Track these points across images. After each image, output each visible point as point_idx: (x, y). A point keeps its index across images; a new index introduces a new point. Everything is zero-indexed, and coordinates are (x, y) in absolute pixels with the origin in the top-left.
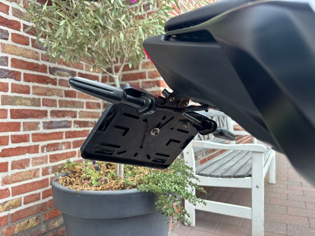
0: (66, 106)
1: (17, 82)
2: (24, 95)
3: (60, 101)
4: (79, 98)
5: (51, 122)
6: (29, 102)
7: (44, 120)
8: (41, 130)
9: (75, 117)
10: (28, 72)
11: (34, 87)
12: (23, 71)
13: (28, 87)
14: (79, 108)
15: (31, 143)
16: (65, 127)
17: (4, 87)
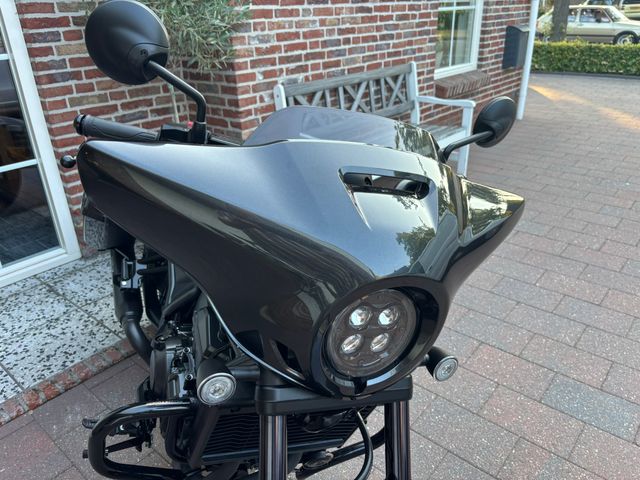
0: (138, 96)
1: (80, 82)
2: (89, 94)
3: (129, 91)
5: (124, 115)
6: (96, 100)
7: (116, 114)
9: (151, 105)
10: (87, 68)
11: (98, 83)
12: (83, 69)
13: (92, 84)
14: (155, 93)
16: (142, 118)
17: (68, 90)
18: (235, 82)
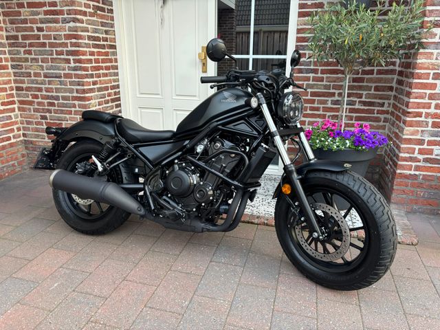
1: (316, 75)
2: (319, 83)
3: (349, 86)
4: (367, 82)
5: (338, 100)
6: (322, 87)
7: (333, 99)
8: (329, 105)
9: (361, 97)
10: (323, 68)
11: (327, 77)
12: (320, 68)
13: (323, 77)
14: (366, 90)
15: (321, 112)
16: (351, 105)
17: (308, 79)
18: (411, 88)
